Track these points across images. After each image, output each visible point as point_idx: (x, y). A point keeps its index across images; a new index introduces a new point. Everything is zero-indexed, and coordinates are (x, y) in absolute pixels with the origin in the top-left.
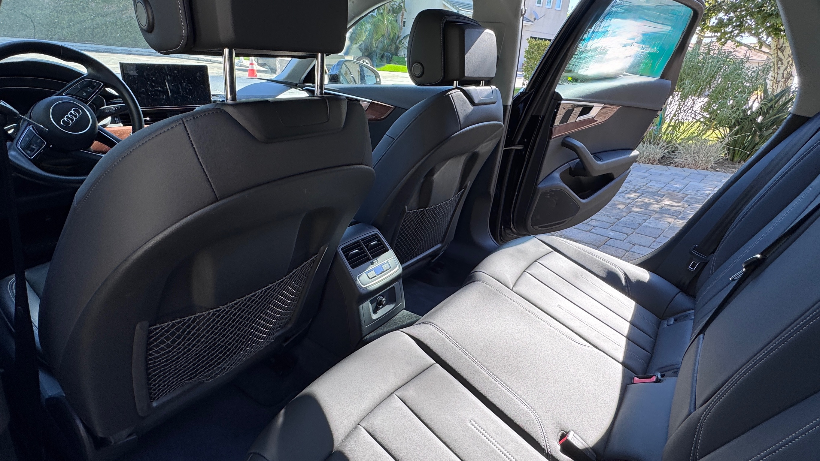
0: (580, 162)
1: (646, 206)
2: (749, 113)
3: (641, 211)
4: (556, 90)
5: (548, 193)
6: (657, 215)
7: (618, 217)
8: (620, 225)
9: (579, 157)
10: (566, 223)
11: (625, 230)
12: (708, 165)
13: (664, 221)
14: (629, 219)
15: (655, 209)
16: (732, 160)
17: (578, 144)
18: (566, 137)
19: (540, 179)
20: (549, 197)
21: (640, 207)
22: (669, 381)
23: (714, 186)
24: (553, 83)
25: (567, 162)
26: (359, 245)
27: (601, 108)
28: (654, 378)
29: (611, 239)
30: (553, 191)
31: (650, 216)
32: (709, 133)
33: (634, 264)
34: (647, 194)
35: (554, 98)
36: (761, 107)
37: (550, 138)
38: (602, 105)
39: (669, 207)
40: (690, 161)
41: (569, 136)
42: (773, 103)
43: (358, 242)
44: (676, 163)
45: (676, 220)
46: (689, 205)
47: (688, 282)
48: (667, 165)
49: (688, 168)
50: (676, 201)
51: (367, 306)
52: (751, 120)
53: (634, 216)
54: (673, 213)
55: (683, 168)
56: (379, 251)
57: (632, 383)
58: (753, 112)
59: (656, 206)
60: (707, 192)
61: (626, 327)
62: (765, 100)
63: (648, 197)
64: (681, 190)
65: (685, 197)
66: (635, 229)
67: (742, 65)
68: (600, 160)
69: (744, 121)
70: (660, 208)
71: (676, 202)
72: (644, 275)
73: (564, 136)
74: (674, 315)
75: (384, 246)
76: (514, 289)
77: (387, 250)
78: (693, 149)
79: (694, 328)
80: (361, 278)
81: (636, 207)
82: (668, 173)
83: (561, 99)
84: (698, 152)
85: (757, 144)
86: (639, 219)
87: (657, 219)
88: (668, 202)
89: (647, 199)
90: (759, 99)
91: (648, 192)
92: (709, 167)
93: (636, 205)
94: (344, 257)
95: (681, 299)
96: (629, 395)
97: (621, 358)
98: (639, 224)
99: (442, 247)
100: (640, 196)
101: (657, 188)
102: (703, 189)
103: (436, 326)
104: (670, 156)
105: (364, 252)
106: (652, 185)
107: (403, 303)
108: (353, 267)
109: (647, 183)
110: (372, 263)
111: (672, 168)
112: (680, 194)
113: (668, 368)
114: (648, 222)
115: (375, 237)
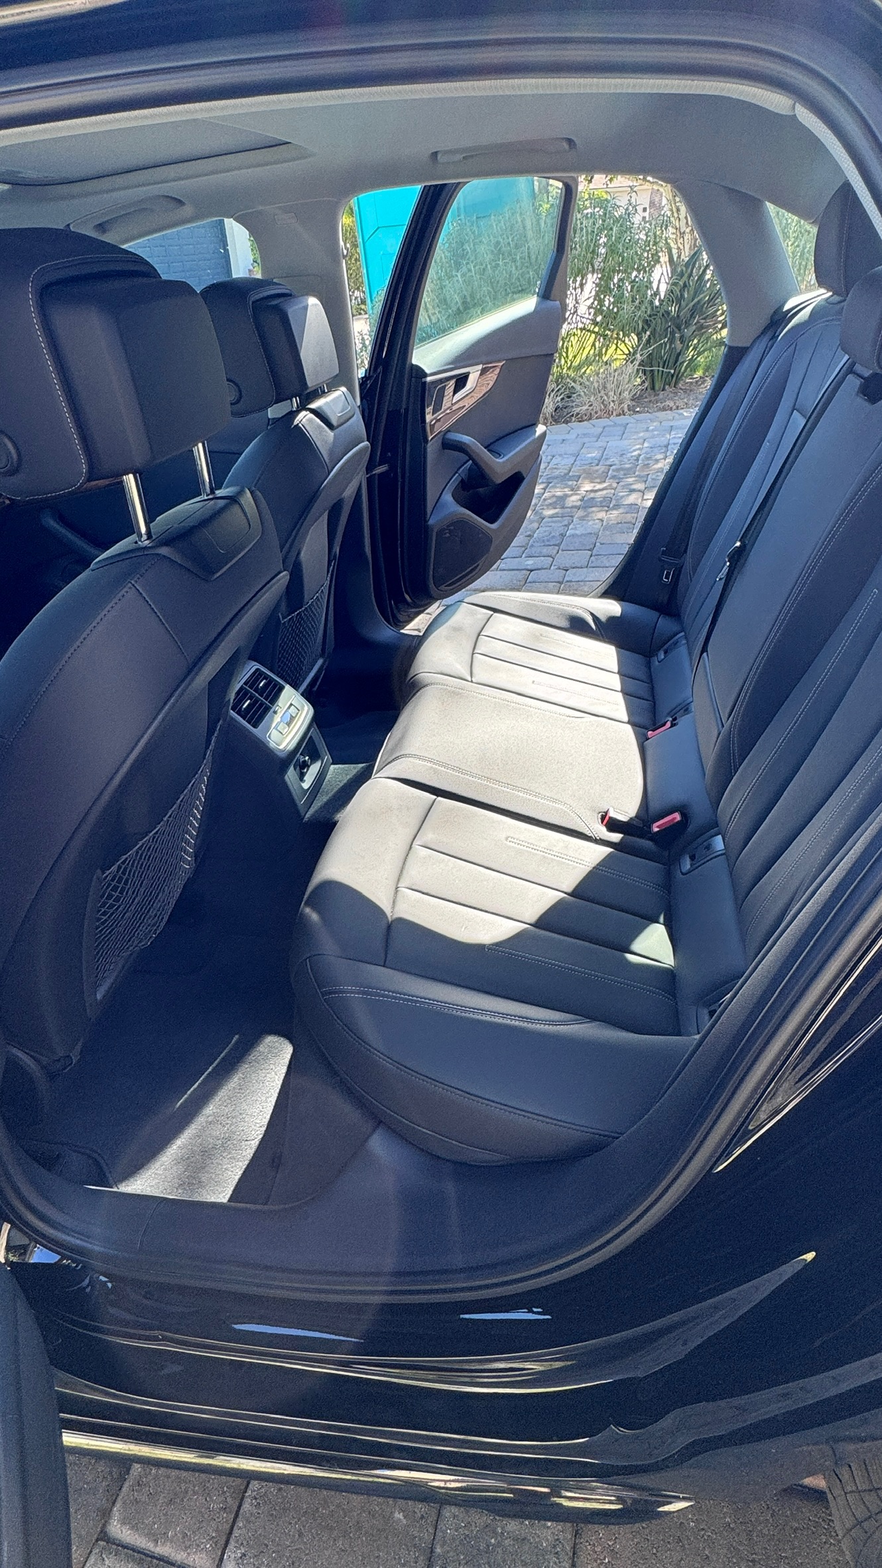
0: (475, 467)
1: (561, 501)
2: (657, 303)
3: (557, 513)
4: (414, 362)
5: (444, 529)
6: (581, 513)
7: (528, 533)
8: (536, 544)
9: (471, 458)
10: (479, 567)
11: (545, 551)
12: (623, 408)
13: (594, 520)
14: (545, 531)
15: (575, 504)
16: (653, 388)
17: (466, 439)
18: (445, 434)
19: (429, 512)
20: (448, 535)
21: (553, 506)
22: (684, 721)
23: (642, 441)
24: (406, 352)
25: (456, 472)
26: (246, 693)
27: (479, 372)
28: (669, 724)
29: (531, 571)
30: (452, 524)
31: (572, 517)
32: (611, 351)
33: (593, 597)
34: (555, 481)
35: (413, 375)
36: (672, 291)
37: (426, 441)
38: (480, 367)
39: (592, 495)
40: (597, 406)
41: (448, 431)
42: (685, 278)
43: (241, 688)
44: (578, 414)
45: (608, 513)
46: (618, 483)
47: (666, 598)
48: (566, 422)
49: (597, 418)
50: (598, 480)
51: (291, 774)
52: (663, 315)
53: (550, 524)
54: (601, 502)
55: (591, 421)
56: (274, 693)
57: (648, 739)
58: (663, 301)
59: (574, 498)
60: (636, 453)
61: (615, 681)
62: (674, 277)
63: (558, 485)
64: (599, 461)
65: (609, 470)
66: (558, 545)
67: (630, 221)
68: (500, 455)
69: (654, 319)
70: (581, 500)
71: (599, 483)
72: (612, 608)
73: (442, 433)
74: (662, 647)
75: (277, 684)
76: (474, 680)
77: (281, 688)
78: (596, 385)
79: (690, 654)
80: (272, 736)
81: (548, 508)
82: (572, 436)
83: (425, 375)
84: (605, 387)
85: (679, 354)
86: (558, 528)
87: (582, 519)
88: (587, 487)
89: (558, 490)
90: (666, 277)
91: (557, 478)
92: (626, 410)
93: (547, 505)
94: (236, 715)
95: (665, 624)
96: (649, 753)
97: (626, 719)
98: (562, 534)
99: (324, 663)
100: (547, 487)
101: (566, 467)
102: (628, 449)
103: (414, 756)
104: (567, 404)
105: (257, 701)
106: (557, 464)
107: (327, 757)
108: (255, 726)
109: (549, 463)
110: (275, 712)
111: (577, 428)
112: (601, 468)
113: (678, 709)
114: (572, 529)
115: (258, 675)
